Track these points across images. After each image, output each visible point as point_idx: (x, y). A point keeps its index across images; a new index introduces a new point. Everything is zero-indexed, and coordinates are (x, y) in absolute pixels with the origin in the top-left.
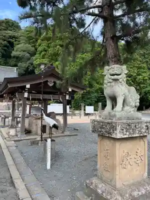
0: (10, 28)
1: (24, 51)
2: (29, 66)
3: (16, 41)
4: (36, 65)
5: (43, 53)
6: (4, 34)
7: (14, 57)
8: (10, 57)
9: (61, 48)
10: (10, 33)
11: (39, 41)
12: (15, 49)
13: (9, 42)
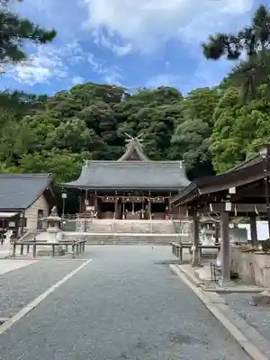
0: (166, 100)
1: (190, 132)
2: (200, 155)
3: (177, 118)
4: (215, 151)
5: (226, 128)
6: (159, 112)
7: (175, 144)
8: (169, 145)
9: (260, 113)
10: (168, 107)
11: (216, 109)
12: (176, 131)
13: (166, 122)
